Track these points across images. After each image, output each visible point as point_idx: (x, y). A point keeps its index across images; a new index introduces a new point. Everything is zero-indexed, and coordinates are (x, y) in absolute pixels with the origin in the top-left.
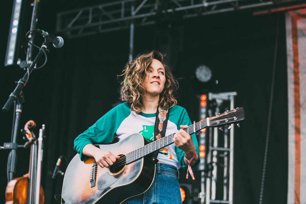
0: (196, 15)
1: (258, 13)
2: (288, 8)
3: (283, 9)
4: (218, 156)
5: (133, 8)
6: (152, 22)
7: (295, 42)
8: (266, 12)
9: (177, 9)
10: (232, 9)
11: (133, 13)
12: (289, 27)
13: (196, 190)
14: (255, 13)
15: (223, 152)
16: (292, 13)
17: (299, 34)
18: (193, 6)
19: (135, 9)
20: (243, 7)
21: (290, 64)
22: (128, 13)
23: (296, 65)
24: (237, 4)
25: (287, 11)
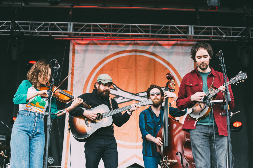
1: (57, 38)
2: (72, 38)
3: (69, 39)
7: (74, 55)
8: (61, 38)
9: (21, 31)
10: (48, 35)
12: (71, 47)
14: (55, 38)
16: (73, 42)
17: (76, 52)
18: (29, 31)
21: (70, 65)
23: (73, 66)
24: (51, 33)
25: (71, 40)
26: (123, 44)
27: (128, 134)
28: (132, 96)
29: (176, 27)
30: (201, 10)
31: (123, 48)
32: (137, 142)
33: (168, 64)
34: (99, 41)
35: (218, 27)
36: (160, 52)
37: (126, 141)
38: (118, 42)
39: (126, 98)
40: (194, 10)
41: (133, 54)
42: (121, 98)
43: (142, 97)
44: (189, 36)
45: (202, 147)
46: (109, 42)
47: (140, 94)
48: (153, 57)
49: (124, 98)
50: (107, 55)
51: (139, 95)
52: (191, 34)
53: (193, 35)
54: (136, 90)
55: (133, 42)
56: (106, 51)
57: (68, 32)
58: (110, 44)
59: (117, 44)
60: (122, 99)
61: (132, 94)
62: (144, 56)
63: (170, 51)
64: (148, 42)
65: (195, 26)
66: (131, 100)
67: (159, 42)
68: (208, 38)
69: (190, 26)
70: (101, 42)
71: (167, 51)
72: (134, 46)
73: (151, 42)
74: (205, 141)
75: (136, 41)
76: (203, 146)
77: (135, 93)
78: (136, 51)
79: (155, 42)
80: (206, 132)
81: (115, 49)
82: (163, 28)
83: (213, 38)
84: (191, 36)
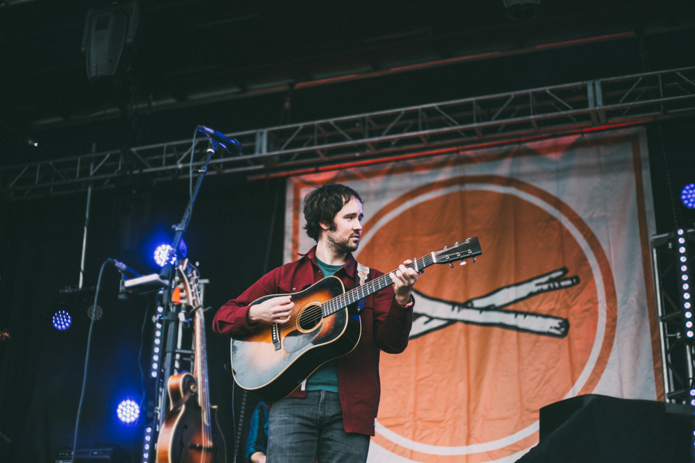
0: (170, 178)
1: (253, 177)
2: (292, 172)
3: (284, 173)
4: (181, 361)
5: (92, 166)
6: (113, 186)
7: (297, 217)
8: (264, 176)
9: (145, 171)
11: (92, 173)
12: (290, 196)
13: (150, 403)
14: (249, 178)
15: (188, 355)
16: (295, 180)
18: (164, 168)
19: (94, 168)
20: (227, 171)
21: (288, 245)
22: (85, 173)
23: (296, 245)
24: (221, 166)
25: (289, 176)
26: (428, 167)
27: (440, 422)
28: (453, 309)
29: (548, 91)
31: (426, 177)
32: (468, 443)
33: (557, 203)
34: (362, 168)
35: (678, 71)
36: (533, 174)
37: (435, 444)
38: (411, 162)
39: (438, 318)
41: (456, 189)
42: (424, 319)
43: (482, 310)
44: (589, 113)
45: (291, 454)
46: (389, 166)
47: (477, 303)
48: (511, 191)
49: (431, 319)
50: (384, 203)
51: (472, 304)
52: (596, 105)
53: (600, 106)
54: (466, 292)
55: (454, 156)
56: (380, 194)
57: (257, 155)
58: (391, 172)
59: (410, 169)
60: (426, 323)
61: (453, 304)
62: (486, 192)
63: (562, 165)
64: (495, 149)
65: (607, 79)
66: (451, 322)
67: (529, 145)
69: (589, 84)
70: (366, 169)
71: (553, 167)
72: (458, 167)
73: (505, 148)
74: (303, 441)
75: (461, 153)
76: (294, 454)
77: (461, 300)
78: (462, 181)
79: (516, 147)
80: (309, 416)
81: (406, 182)
82: (512, 104)
84: (595, 112)
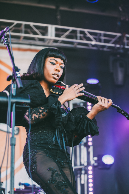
30: (62, 8)
35: (86, 31)
40: (53, 7)
44: (47, 39)
52: (51, 36)
53: (54, 38)
68: (72, 43)
69: (50, 26)
82: (15, 26)
83: (80, 44)
84: (50, 40)
